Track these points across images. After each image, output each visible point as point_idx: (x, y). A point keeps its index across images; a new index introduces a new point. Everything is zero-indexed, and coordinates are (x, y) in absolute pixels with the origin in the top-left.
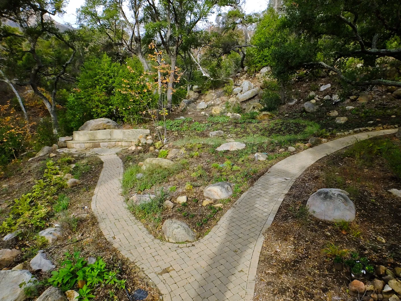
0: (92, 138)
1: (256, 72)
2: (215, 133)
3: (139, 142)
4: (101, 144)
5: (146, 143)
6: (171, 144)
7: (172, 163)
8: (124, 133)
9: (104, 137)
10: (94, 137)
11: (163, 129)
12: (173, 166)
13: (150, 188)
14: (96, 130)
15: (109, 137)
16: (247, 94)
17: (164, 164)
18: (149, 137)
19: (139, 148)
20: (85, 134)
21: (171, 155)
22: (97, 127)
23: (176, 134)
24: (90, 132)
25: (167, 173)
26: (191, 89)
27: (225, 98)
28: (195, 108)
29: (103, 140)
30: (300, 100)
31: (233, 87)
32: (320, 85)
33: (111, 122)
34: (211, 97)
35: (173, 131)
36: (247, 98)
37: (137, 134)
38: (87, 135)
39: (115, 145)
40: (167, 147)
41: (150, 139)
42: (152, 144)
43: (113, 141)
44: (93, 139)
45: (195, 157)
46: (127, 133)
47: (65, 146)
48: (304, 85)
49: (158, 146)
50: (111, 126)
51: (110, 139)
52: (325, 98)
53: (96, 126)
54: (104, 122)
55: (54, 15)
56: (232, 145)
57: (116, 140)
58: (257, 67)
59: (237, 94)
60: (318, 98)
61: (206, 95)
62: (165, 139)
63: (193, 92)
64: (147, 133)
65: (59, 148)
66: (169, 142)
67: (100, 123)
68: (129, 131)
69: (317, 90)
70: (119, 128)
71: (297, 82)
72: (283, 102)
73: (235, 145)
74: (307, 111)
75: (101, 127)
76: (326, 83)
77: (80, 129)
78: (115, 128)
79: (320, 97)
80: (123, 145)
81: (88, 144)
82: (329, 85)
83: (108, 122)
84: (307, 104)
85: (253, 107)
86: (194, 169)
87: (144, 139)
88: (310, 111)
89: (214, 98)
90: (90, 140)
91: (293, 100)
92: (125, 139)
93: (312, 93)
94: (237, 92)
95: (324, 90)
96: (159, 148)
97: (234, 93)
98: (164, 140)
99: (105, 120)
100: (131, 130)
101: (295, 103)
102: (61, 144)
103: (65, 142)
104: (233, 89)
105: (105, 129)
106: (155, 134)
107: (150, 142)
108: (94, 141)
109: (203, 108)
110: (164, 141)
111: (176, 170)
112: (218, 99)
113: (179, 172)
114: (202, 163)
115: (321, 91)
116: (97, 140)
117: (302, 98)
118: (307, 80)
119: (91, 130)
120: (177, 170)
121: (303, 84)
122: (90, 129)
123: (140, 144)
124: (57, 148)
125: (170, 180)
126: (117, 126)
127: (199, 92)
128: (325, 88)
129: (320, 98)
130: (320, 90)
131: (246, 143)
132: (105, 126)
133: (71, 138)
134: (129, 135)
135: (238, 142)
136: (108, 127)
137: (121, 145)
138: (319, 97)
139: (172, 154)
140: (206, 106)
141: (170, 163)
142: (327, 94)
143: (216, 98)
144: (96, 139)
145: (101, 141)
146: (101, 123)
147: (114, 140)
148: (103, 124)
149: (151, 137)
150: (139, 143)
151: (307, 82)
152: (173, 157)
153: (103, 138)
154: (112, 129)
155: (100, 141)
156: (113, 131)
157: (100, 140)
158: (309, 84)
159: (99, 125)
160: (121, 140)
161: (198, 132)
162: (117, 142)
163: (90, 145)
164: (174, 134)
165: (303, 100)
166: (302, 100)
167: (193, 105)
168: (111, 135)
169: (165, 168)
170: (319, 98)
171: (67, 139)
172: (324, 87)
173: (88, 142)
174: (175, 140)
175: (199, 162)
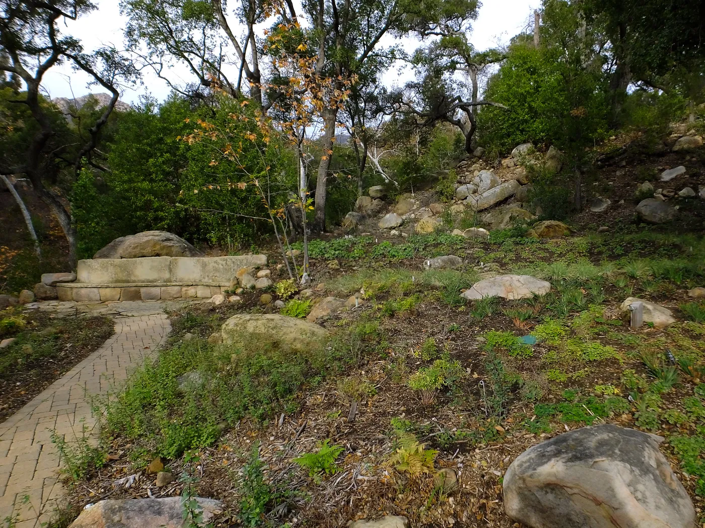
0: (122, 276)
1: (503, 155)
2: (439, 261)
3: (238, 284)
4: (143, 290)
5: (253, 287)
6: (321, 286)
7: (321, 331)
8: (204, 266)
9: (152, 276)
10: (129, 274)
11: (301, 256)
12: (326, 341)
13: (212, 445)
14: (135, 257)
15: (167, 275)
16: (489, 196)
17: (292, 336)
18: (262, 273)
19: (234, 299)
20: (104, 267)
21: (319, 312)
22: (137, 251)
23: (334, 264)
24: (118, 261)
25: (295, 370)
26: (366, 193)
27: (439, 207)
28: (375, 226)
29: (150, 282)
30: (619, 201)
31: (456, 185)
32: (659, 169)
33: (175, 239)
34: (409, 207)
35: (326, 260)
36: (492, 202)
37: (236, 267)
38: (111, 269)
39: (179, 295)
40: (308, 294)
41: (266, 276)
42: (270, 287)
43: (174, 284)
44: (124, 278)
45: (401, 314)
46: (211, 265)
47: (53, 295)
48: (618, 173)
49: (283, 291)
50: (174, 250)
51: (169, 280)
52: (683, 192)
53: (134, 248)
54: (156, 238)
55: (74, 19)
56: (508, 283)
57: (181, 283)
58: (503, 145)
59: (466, 198)
60: (662, 194)
61: (398, 202)
62: (305, 274)
63: (368, 199)
64: (259, 262)
65: (35, 301)
66: (315, 283)
67: (146, 239)
68: (216, 262)
69: (655, 179)
70: (193, 255)
71: (601, 167)
72: (578, 207)
73: (519, 284)
74: (649, 219)
75: (148, 250)
76: (673, 165)
77: (97, 255)
78: (182, 254)
79: (668, 192)
80: (199, 295)
81: (108, 290)
82: (681, 169)
83: (168, 240)
84: (645, 203)
85: (511, 218)
86: (408, 357)
87: (250, 277)
88: (656, 220)
89: (415, 207)
90: (117, 281)
91: (602, 201)
92: (206, 280)
93: (646, 186)
94: (465, 192)
95: (672, 179)
96: (285, 295)
97: (459, 196)
98: (301, 277)
99: (161, 233)
100: (221, 260)
101: (608, 207)
102: (42, 290)
103: (54, 285)
104: (456, 189)
105: (158, 255)
106: (279, 266)
107: (263, 283)
108: (125, 285)
109: (393, 225)
110: (303, 281)
111: (335, 359)
112: (424, 208)
113: (350, 368)
114: (433, 334)
115: (666, 182)
116: (134, 282)
117: (621, 197)
118: (624, 163)
119: (122, 258)
120: (340, 359)
121: (615, 171)
122: (118, 255)
123: (239, 291)
124: (31, 300)
125: (310, 401)
126: (190, 250)
127: (382, 198)
128: (674, 176)
129: (667, 194)
130: (662, 180)
131: (550, 279)
132: (158, 247)
133: (70, 276)
134: (216, 270)
135: (525, 277)
136: (165, 251)
137: (193, 294)
138: (665, 192)
139: (324, 310)
140: (400, 221)
141: (313, 334)
142: (684, 185)
143: (418, 209)
144: (133, 278)
145: (143, 284)
146: (148, 241)
147: (177, 284)
148: (152, 242)
149: (268, 271)
150: (237, 288)
151: (624, 167)
152: (326, 318)
153: (151, 278)
154: (176, 256)
155: (140, 284)
156: (176, 259)
157: (143, 282)
158: (629, 171)
159: (143, 246)
160: (194, 284)
161: (393, 260)
162: (184, 289)
163: (114, 293)
164: (330, 265)
165: (625, 200)
166: (622, 202)
167: (369, 221)
168: (170, 271)
169: (295, 352)
170: (664, 196)
171: (61, 279)
172: (671, 174)
173: (110, 285)
174: (331, 278)
175: (420, 331)
